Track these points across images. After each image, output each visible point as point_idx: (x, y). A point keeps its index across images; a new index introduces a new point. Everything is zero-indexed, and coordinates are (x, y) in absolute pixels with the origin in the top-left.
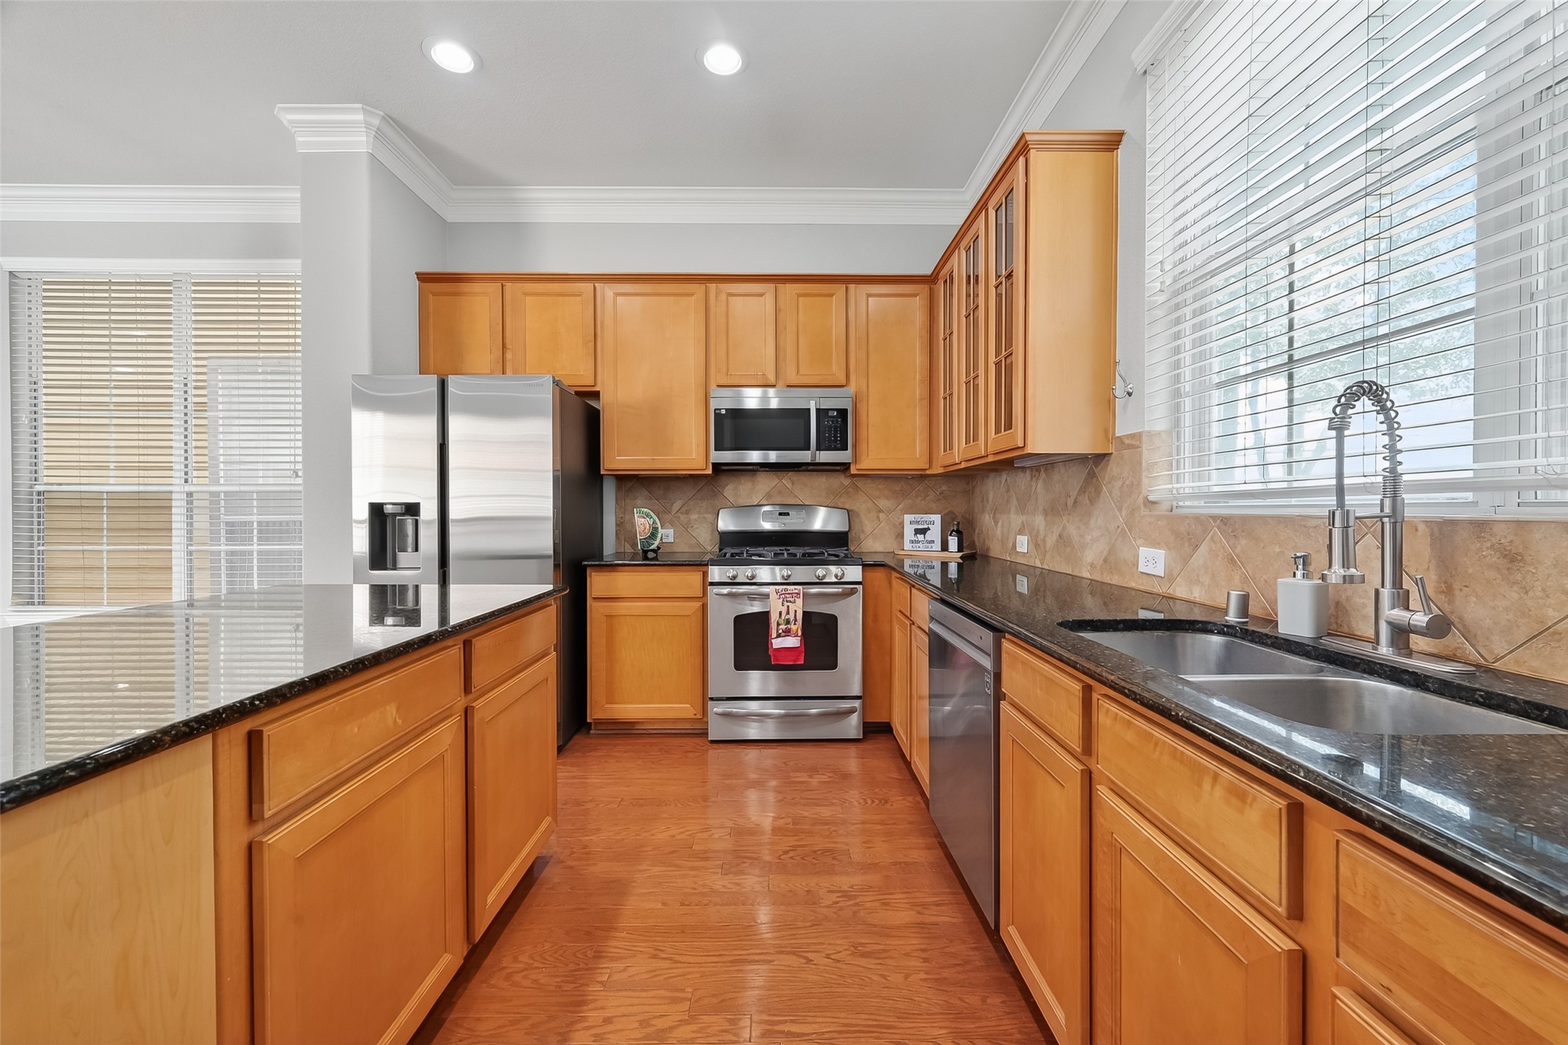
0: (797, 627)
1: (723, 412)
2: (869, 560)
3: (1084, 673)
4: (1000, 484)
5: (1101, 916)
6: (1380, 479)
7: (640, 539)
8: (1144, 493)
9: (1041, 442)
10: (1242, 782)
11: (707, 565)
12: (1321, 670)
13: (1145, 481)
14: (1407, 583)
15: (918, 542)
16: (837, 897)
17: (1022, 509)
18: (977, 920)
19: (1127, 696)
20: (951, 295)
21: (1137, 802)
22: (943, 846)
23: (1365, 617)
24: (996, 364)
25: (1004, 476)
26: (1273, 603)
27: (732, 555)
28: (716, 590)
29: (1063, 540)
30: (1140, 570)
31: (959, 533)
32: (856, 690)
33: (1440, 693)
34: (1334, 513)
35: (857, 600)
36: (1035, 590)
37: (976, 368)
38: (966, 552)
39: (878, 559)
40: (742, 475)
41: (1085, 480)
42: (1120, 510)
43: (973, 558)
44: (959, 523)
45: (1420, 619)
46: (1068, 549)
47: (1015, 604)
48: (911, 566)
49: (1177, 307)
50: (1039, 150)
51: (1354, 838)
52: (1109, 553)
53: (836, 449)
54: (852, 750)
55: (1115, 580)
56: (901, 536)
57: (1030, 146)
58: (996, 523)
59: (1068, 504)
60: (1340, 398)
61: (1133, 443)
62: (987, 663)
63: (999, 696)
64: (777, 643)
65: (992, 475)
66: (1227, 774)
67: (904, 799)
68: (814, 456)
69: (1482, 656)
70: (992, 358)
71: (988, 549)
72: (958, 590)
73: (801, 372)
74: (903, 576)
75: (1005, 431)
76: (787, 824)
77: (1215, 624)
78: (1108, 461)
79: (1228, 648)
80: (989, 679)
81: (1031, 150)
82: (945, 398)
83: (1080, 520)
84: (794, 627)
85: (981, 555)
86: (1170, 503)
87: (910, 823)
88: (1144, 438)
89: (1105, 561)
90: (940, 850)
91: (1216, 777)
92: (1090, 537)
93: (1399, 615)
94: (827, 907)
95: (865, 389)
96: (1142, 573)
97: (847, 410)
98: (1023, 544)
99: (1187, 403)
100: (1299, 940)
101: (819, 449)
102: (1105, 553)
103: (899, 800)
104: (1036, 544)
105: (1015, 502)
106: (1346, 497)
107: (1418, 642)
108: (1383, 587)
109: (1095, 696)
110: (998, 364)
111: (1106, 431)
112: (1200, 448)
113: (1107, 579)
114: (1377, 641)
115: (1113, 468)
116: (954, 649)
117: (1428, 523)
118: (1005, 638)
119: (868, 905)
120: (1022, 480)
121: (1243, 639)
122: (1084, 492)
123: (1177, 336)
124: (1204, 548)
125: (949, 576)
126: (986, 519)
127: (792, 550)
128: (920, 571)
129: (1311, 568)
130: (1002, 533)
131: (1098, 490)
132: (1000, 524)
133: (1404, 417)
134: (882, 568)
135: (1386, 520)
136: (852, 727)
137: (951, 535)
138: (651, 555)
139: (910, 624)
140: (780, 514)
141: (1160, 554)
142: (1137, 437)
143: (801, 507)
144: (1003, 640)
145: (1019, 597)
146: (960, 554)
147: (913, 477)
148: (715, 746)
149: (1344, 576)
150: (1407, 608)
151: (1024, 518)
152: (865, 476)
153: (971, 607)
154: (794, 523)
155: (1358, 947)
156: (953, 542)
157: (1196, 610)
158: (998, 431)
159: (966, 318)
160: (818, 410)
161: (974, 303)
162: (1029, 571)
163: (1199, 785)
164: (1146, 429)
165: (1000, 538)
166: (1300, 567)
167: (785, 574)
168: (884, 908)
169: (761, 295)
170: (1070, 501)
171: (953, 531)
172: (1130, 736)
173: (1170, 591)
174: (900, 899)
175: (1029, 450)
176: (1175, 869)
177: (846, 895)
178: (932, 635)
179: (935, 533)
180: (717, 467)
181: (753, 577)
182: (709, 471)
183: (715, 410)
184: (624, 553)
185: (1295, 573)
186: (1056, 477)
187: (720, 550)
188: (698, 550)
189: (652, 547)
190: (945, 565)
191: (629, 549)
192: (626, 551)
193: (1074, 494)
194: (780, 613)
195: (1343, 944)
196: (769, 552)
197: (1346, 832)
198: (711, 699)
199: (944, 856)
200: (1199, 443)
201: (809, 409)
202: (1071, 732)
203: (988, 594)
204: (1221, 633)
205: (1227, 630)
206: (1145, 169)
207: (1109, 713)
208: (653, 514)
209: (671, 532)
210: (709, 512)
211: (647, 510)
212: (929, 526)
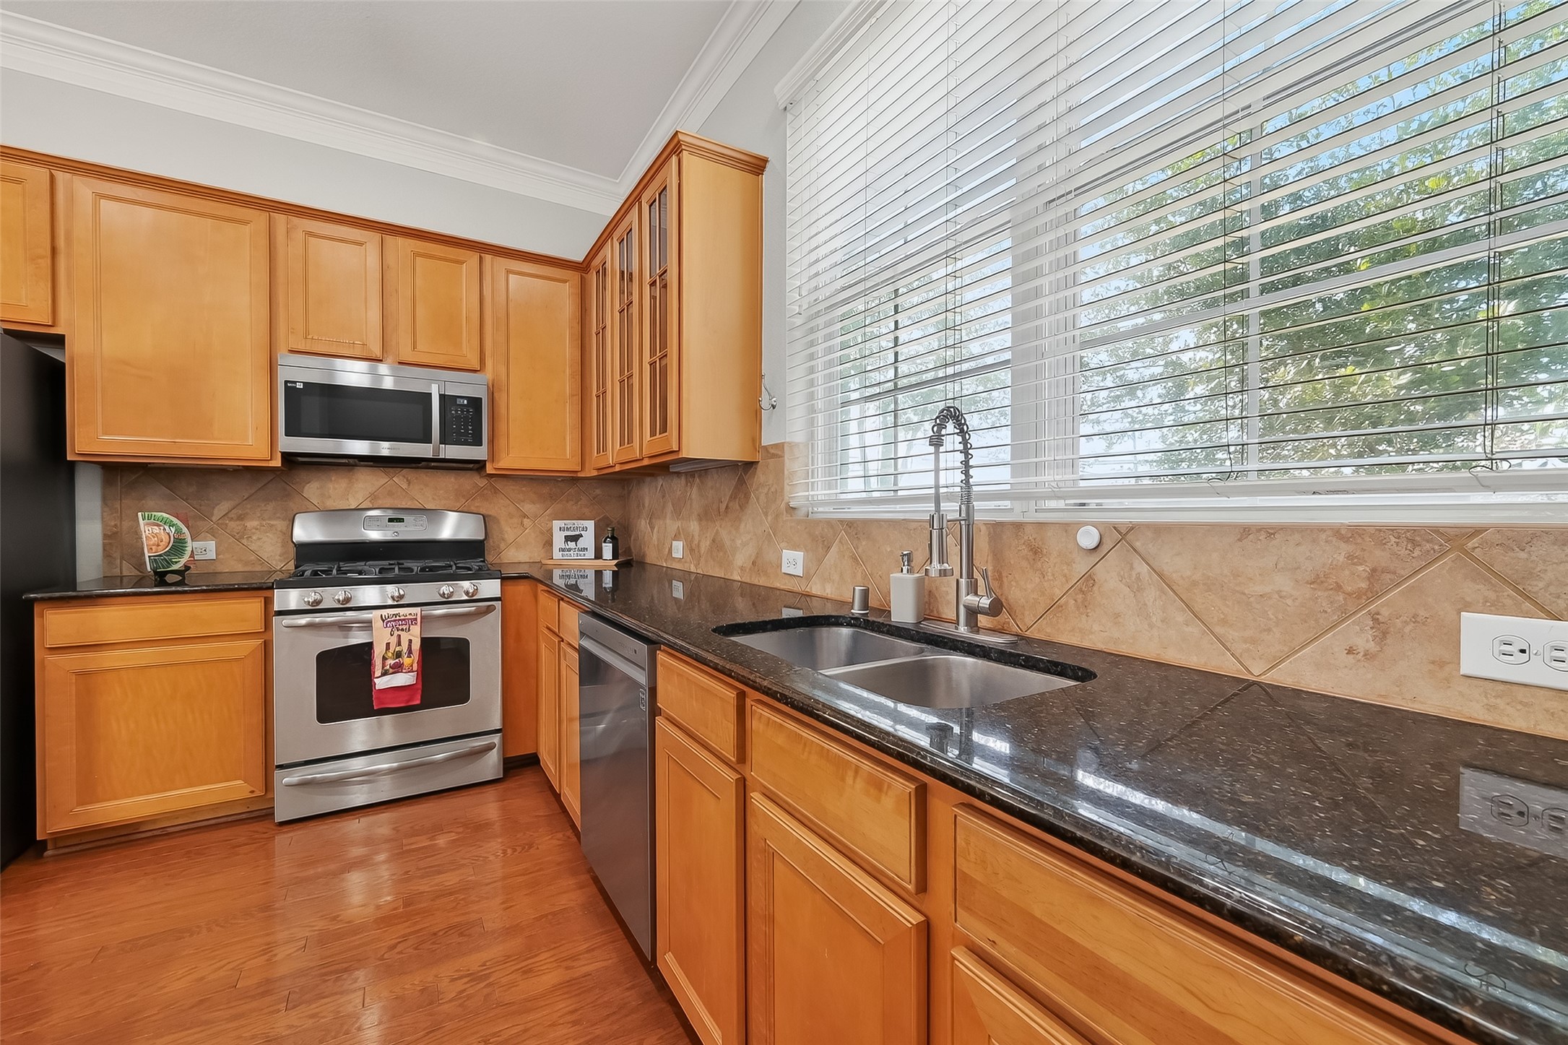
0: (411, 661)
1: (300, 386)
2: (512, 572)
3: (738, 680)
4: (656, 490)
5: (756, 927)
6: (958, 489)
7: (149, 557)
8: (786, 499)
9: (695, 447)
10: (879, 771)
11: (272, 588)
12: (921, 651)
13: (787, 488)
14: (976, 575)
15: (569, 550)
16: (465, 983)
17: (678, 513)
18: (634, 953)
19: (779, 701)
20: (604, 288)
21: (789, 805)
22: (596, 880)
23: (948, 603)
24: (650, 365)
25: (660, 481)
26: (887, 595)
27: (315, 573)
28: (288, 620)
29: (717, 545)
30: (783, 571)
31: (614, 539)
32: (497, 724)
33: (997, 660)
34: (933, 516)
35: (495, 618)
36: (691, 595)
37: (630, 367)
38: (621, 559)
39: (522, 570)
40: (333, 470)
41: (736, 487)
42: (766, 514)
43: (629, 564)
44: (613, 530)
45: (985, 602)
46: (721, 554)
47: (672, 610)
48: (562, 577)
49: (812, 331)
50: (691, 153)
51: (967, 810)
52: (757, 557)
53: (466, 443)
54: (491, 794)
55: (761, 581)
56: (549, 543)
57: (683, 147)
58: (652, 528)
59: (721, 511)
60: (936, 419)
61: (776, 453)
62: (641, 678)
63: (654, 711)
64: (381, 683)
65: (648, 479)
66: (867, 766)
67: (551, 838)
68: (437, 450)
69: (1019, 628)
70: (647, 358)
71: (644, 556)
72: (613, 600)
73: (419, 347)
74: (551, 589)
75: (660, 434)
76: (395, 909)
77: (844, 617)
78: (756, 469)
79: (855, 638)
80: (645, 696)
81: (684, 151)
82: (598, 397)
83: (732, 526)
84: (406, 661)
85: (637, 562)
86: (806, 509)
87: (559, 864)
88: (786, 448)
89: (754, 563)
90: (594, 886)
91: (857, 770)
92: (740, 542)
93: (971, 599)
94: (450, 1001)
95: (504, 377)
96: (785, 573)
97: (481, 399)
98: (678, 549)
99: (820, 419)
100: (923, 909)
101: (444, 440)
102: (753, 558)
103: (546, 841)
104: (691, 549)
105: (670, 505)
106: (941, 504)
107: (983, 620)
108: (961, 578)
109: (749, 702)
110: (652, 364)
111: (754, 440)
112: (830, 459)
113: (756, 582)
114: (957, 623)
115: (760, 476)
116: (608, 666)
117: (986, 524)
118: (660, 650)
119: (504, 980)
120: (678, 485)
121: (866, 629)
122: (735, 498)
123: (812, 357)
124: (834, 549)
125: (604, 585)
126: (643, 524)
127: (408, 564)
128: (572, 581)
129: (913, 564)
130: (658, 540)
131: (747, 497)
132: (655, 530)
133: (974, 440)
134: (526, 580)
135: (963, 522)
136: (491, 765)
137: (605, 542)
138: (170, 578)
139: (559, 642)
140: (391, 520)
141: (799, 555)
142: (780, 446)
143: (422, 512)
144: (658, 652)
145: (676, 604)
146: (616, 561)
147: (564, 480)
148: (286, 829)
149: (940, 570)
150: (976, 594)
151: (679, 523)
152: (506, 476)
153: (627, 620)
154: (412, 530)
155: (971, 910)
156: (607, 549)
157: (829, 605)
158: (653, 434)
159: (620, 313)
160: (443, 397)
161: (628, 299)
162: (685, 576)
163: (843, 780)
164: (787, 440)
165: (656, 543)
166: (906, 563)
167: (397, 594)
168: (526, 977)
169: (361, 244)
170: (723, 507)
171: (608, 537)
172: (780, 740)
173: (808, 590)
174: (546, 959)
175: (684, 454)
176: (821, 864)
177: (475, 978)
178: (582, 652)
179: (588, 540)
180: (290, 459)
181: (348, 600)
182: (277, 463)
183: (286, 382)
184: (122, 577)
185: (902, 569)
186: (710, 484)
187: (296, 567)
188: (258, 568)
189: (175, 567)
190: (599, 574)
191: (128, 570)
192: (124, 574)
193: (726, 500)
194: (388, 645)
195: (961, 910)
196: (373, 568)
197: (960, 805)
198: (281, 767)
199: (597, 892)
200: (829, 455)
201: (431, 394)
202: (727, 741)
203: (644, 602)
204: (849, 625)
205: (853, 622)
206: (786, 198)
207: (763, 718)
208: (175, 521)
209: (211, 545)
210: (279, 518)
211: (165, 515)
212: (582, 533)
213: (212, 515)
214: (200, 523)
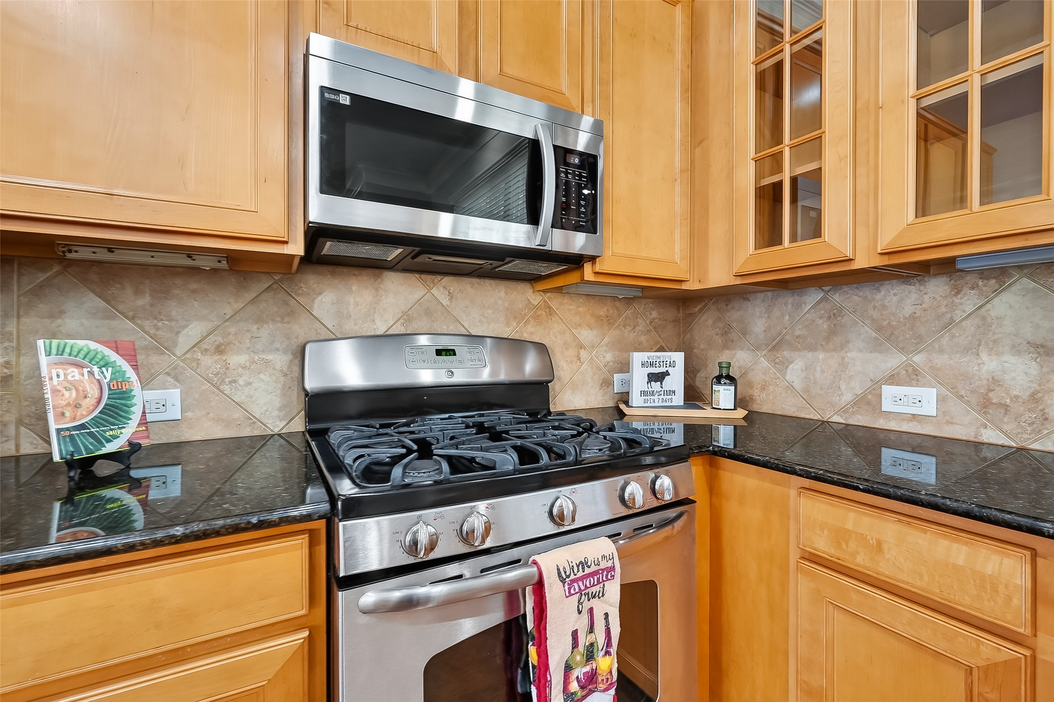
0: (609, 663)
7: (58, 429)
15: (652, 393)
84: (602, 664)
97: (597, 158)
140: (439, 352)
179: (676, 379)
182: (297, 248)
188: (246, 432)
194: (575, 634)
208: (113, 356)
209: (174, 395)
210: (278, 349)
211: (93, 345)
212: (670, 370)
213: (175, 344)
214: (155, 358)
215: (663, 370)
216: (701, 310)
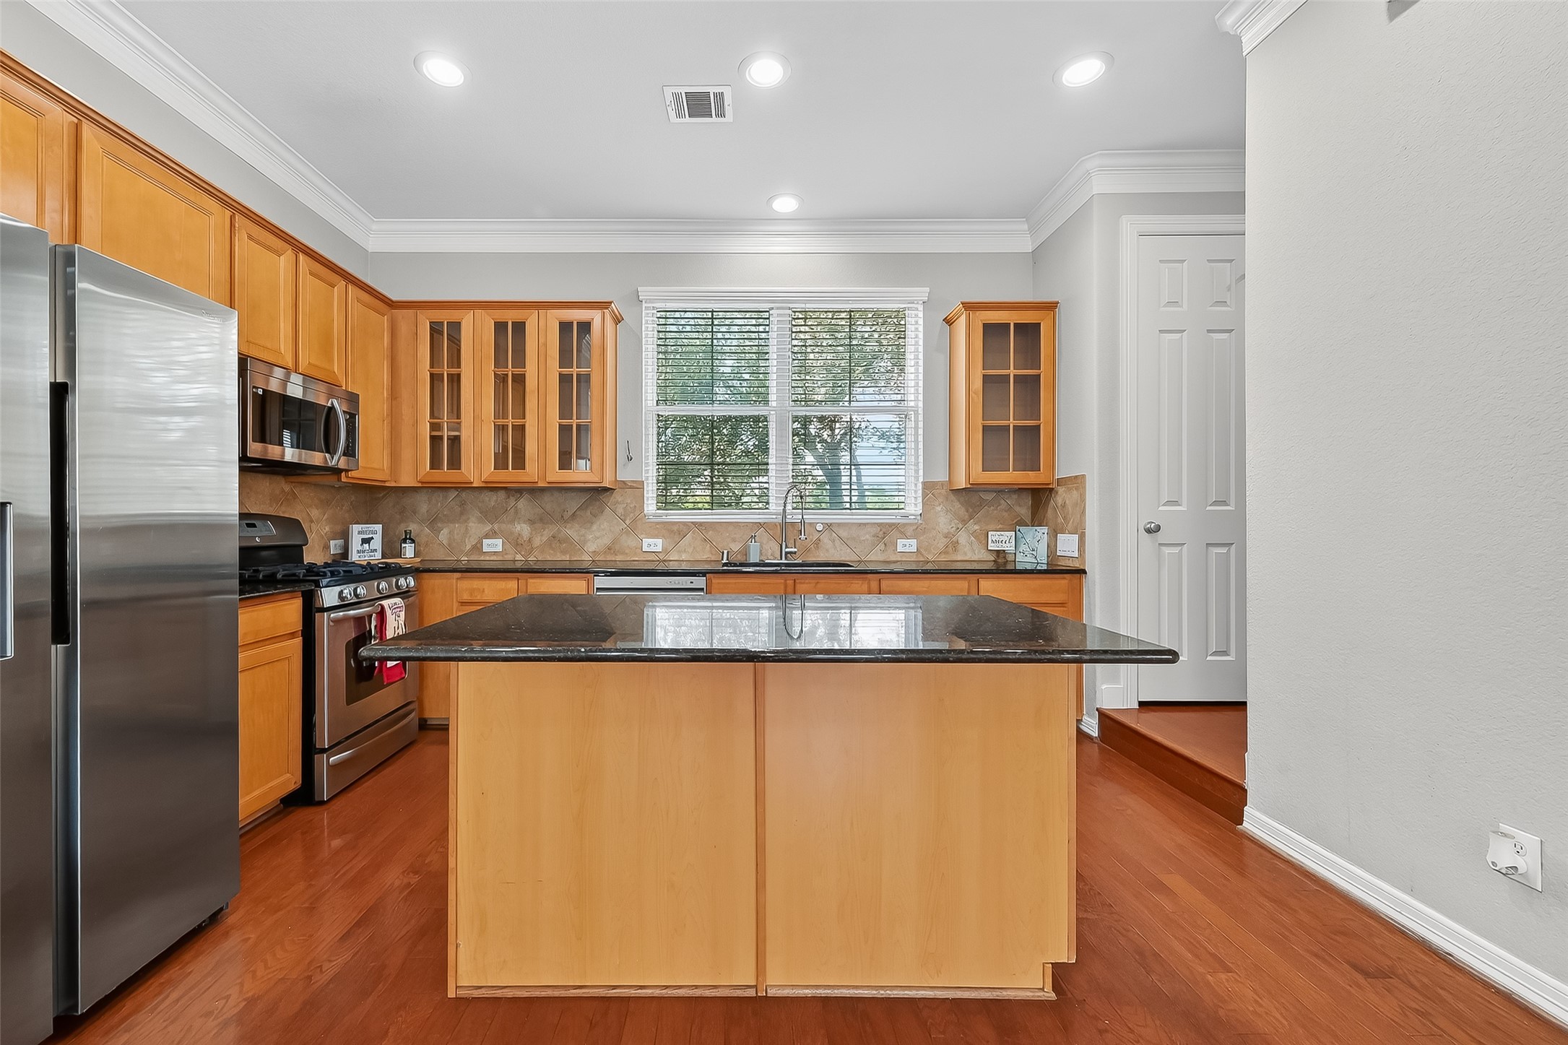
1: (261, 392)
8: (645, 511)
13: (645, 506)
15: (364, 552)
17: (491, 519)
24: (560, 424)
28: (333, 615)
29: (557, 539)
30: (643, 550)
42: (624, 519)
46: (565, 545)
52: (613, 544)
55: (618, 558)
61: (634, 486)
70: (554, 418)
73: (311, 361)
81: (606, 311)
83: (580, 526)
88: (645, 484)
89: (609, 548)
92: (592, 536)
97: (355, 415)
98: (494, 545)
102: (609, 544)
104: (517, 544)
105: (477, 514)
110: (566, 424)
115: (617, 497)
120: (491, 497)
122: (586, 509)
130: (451, 539)
131: (601, 509)
137: (404, 543)
141: (658, 541)
142: (638, 482)
151: (493, 526)
154: (268, 536)
156: (409, 549)
158: (563, 468)
164: (644, 480)
165: (446, 542)
169: (278, 255)
171: (407, 539)
173: (666, 558)
179: (378, 542)
186: (547, 499)
212: (374, 536)
215: (371, 536)
216: (385, 495)
